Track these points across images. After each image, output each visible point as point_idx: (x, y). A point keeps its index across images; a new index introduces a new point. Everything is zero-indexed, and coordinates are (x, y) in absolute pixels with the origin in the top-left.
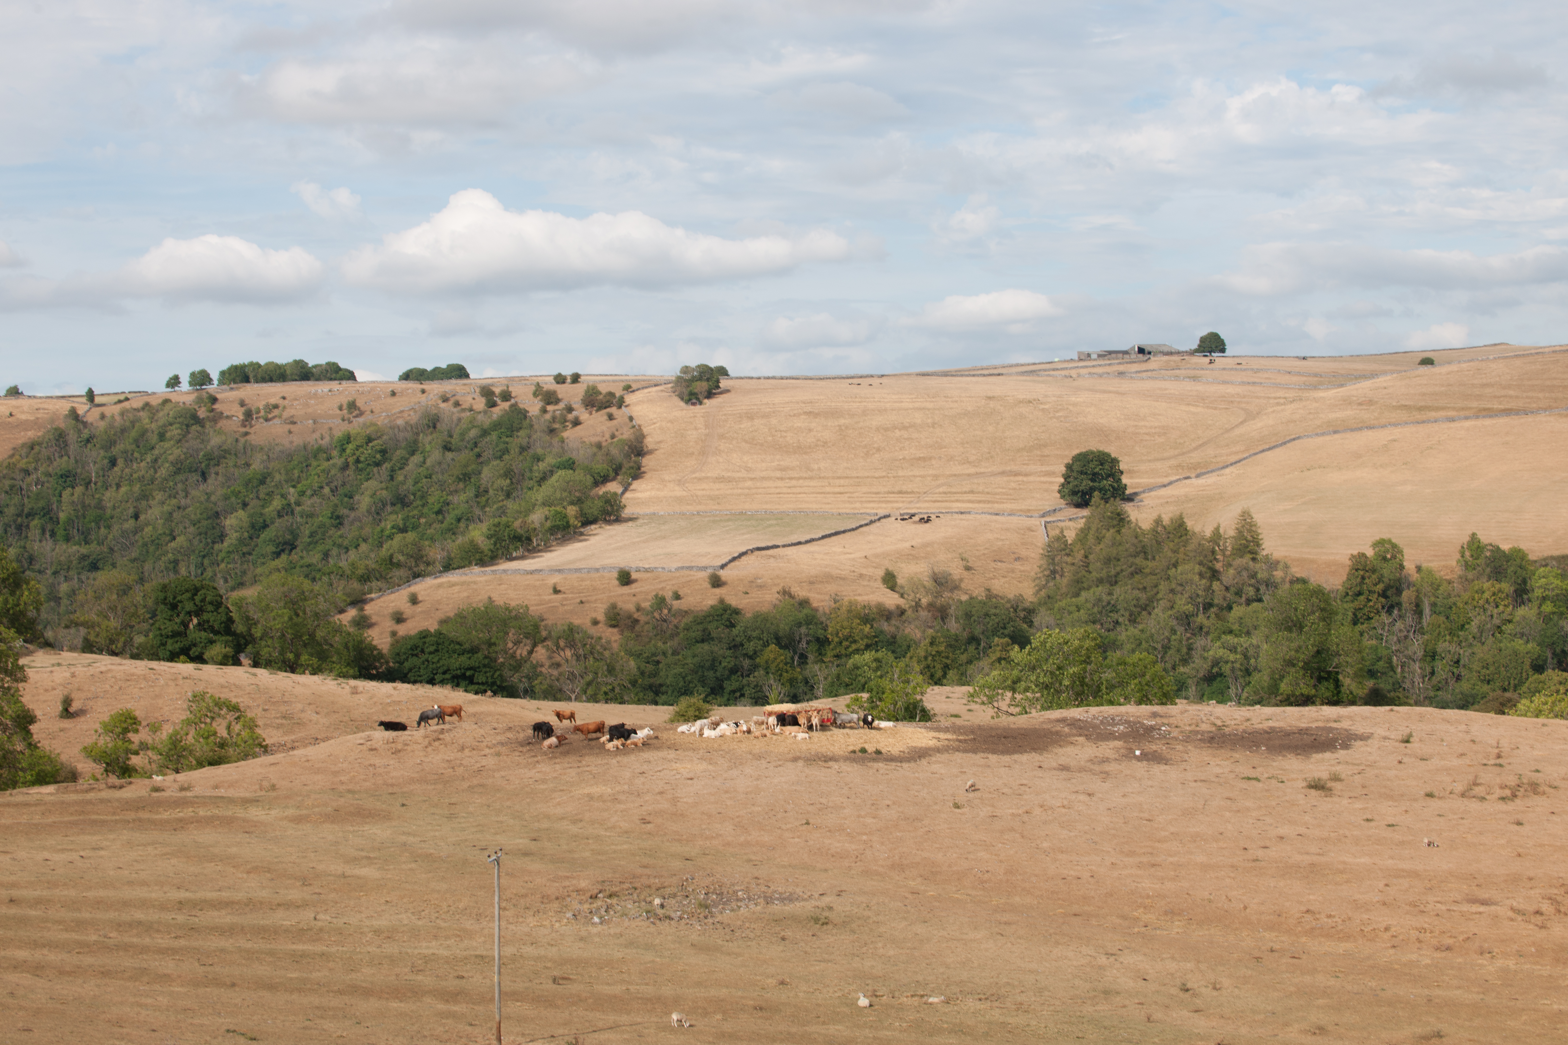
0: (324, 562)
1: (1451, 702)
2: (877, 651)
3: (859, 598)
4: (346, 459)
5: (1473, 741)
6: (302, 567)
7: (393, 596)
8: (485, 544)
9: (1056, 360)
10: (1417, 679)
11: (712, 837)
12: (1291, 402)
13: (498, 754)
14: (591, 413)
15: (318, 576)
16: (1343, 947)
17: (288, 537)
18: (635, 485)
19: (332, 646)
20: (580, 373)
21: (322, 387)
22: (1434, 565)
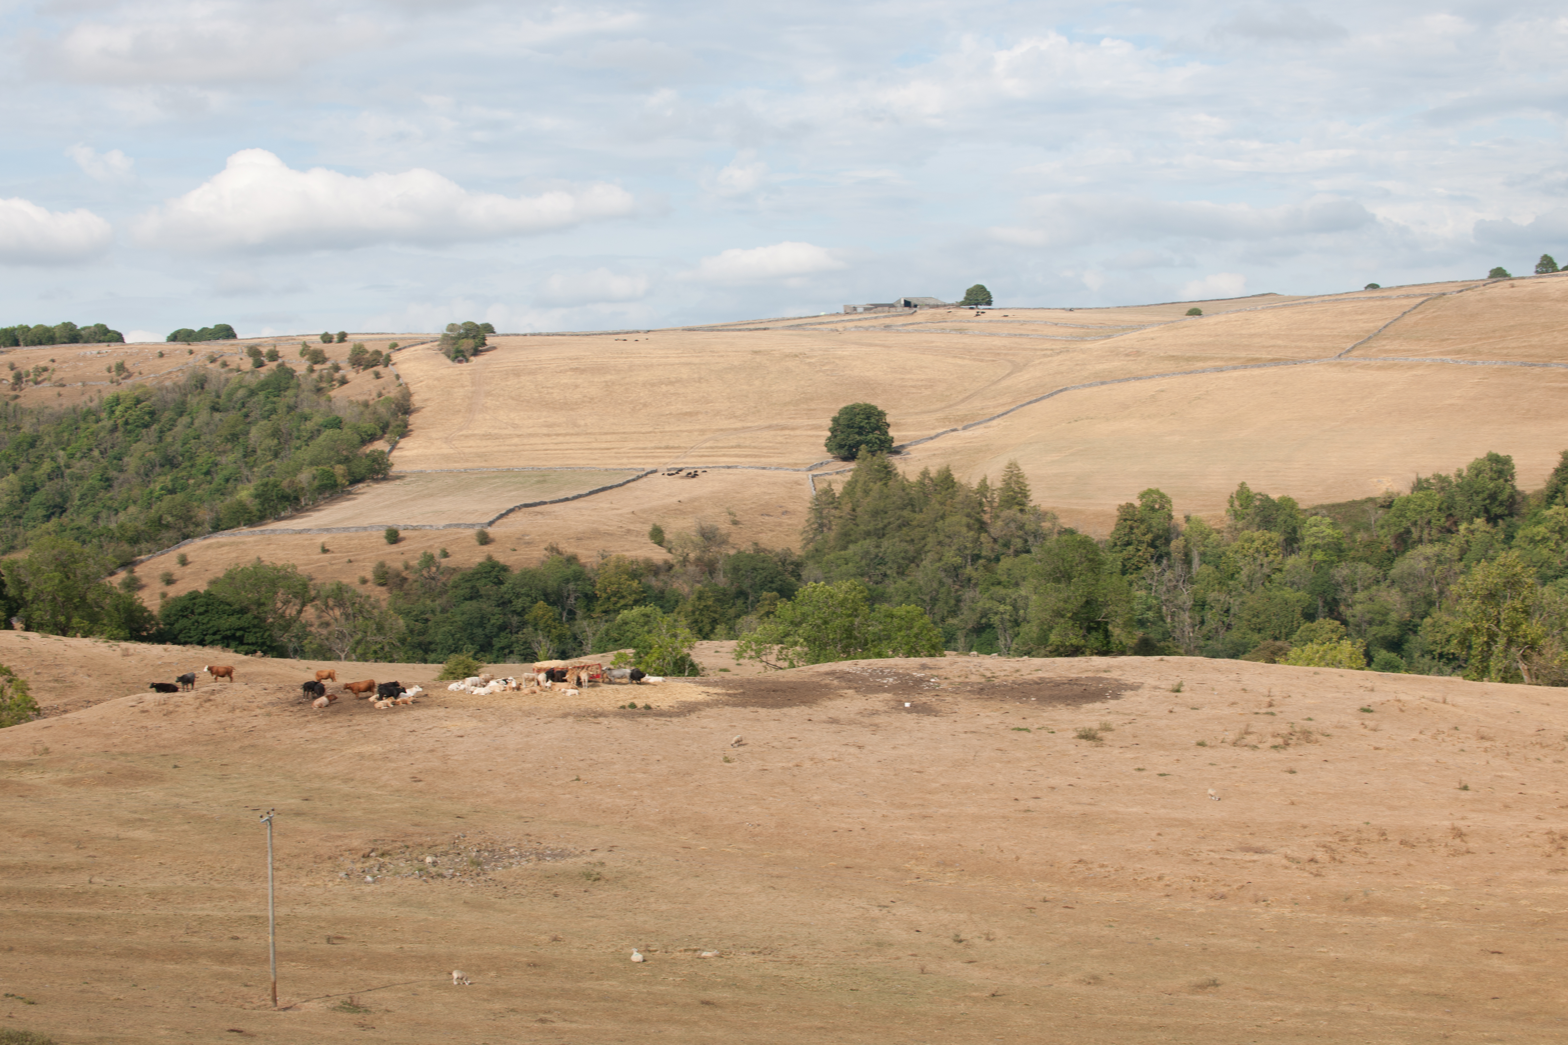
0: (94, 524)
1: (1222, 651)
2: (646, 606)
3: (627, 554)
4: (115, 421)
5: (1244, 690)
6: (72, 529)
7: (162, 558)
8: (254, 505)
9: (822, 314)
10: (1187, 629)
11: (484, 794)
12: (1058, 354)
13: (269, 714)
14: (358, 372)
15: (88, 539)
16: (1116, 896)
17: (59, 500)
18: (403, 443)
19: (103, 608)
20: (347, 331)
21: (91, 350)
22: (1202, 515)
